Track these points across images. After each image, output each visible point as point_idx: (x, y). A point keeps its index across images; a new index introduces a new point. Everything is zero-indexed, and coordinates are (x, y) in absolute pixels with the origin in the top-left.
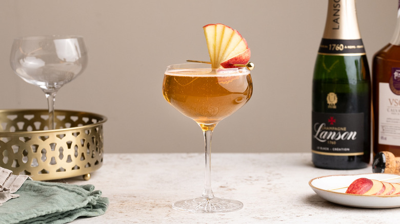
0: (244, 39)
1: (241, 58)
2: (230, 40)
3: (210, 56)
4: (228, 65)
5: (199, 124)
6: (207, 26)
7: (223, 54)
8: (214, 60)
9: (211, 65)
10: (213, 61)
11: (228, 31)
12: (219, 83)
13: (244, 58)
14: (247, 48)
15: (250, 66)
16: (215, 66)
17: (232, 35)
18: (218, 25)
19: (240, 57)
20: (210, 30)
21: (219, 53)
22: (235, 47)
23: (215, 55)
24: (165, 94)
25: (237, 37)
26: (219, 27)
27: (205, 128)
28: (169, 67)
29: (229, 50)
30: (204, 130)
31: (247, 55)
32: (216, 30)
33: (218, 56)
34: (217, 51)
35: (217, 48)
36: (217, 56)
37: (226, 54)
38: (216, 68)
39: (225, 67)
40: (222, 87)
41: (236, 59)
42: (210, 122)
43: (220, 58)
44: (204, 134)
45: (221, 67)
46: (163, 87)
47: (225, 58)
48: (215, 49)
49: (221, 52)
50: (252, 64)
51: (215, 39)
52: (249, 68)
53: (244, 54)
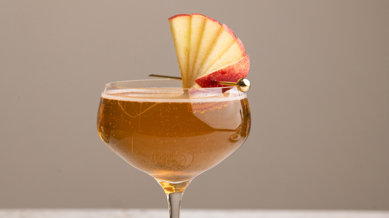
0: (239, 40)
1: (232, 71)
2: (214, 42)
3: (180, 67)
4: (209, 82)
5: (159, 181)
6: (175, 17)
7: (202, 64)
8: (187, 75)
9: (181, 82)
10: (185, 76)
11: (212, 27)
12: (194, 112)
13: (237, 72)
14: (244, 55)
15: (243, 85)
16: (187, 85)
17: (218, 33)
18: (193, 16)
19: (231, 69)
20: (179, 24)
21: (195, 62)
22: (223, 53)
23: (188, 65)
24: (100, 131)
25: (226, 37)
26: (197, 20)
27: (169, 189)
28: (108, 85)
29: (212, 57)
30: (168, 193)
31: (243, 67)
32: (190, 24)
33: (194, 68)
34: (192, 59)
35: (192, 54)
36: (191, 67)
37: (206, 65)
38: (190, 87)
39: (203, 86)
40: (198, 120)
41: (223, 72)
42: (178, 179)
43: (196, 71)
44: (168, 198)
45: (197, 87)
46: (99, 118)
47: (204, 70)
48: (188, 56)
49: (199, 61)
50: (246, 81)
51: (189, 39)
52: (242, 88)
53: (238, 65)
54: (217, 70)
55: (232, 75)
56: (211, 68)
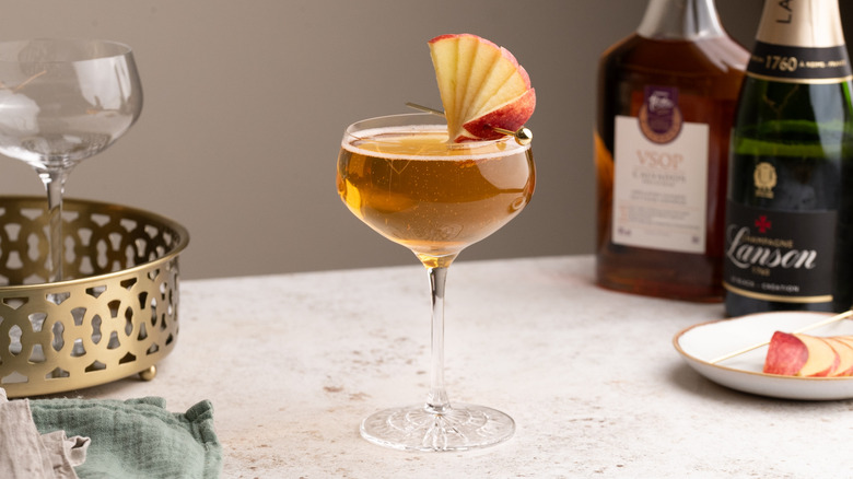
0: (522, 68)
2: (488, 72)
6: (437, 39)
7: (472, 101)
11: (486, 47)
14: (527, 88)
15: (525, 137)
17: (494, 59)
20: (443, 51)
21: (463, 98)
22: (500, 87)
25: (506, 59)
26: (465, 41)
27: (430, 264)
29: (485, 93)
31: (526, 104)
32: (457, 48)
33: (462, 106)
34: (459, 95)
35: (459, 87)
36: (458, 104)
37: (478, 103)
41: (499, 114)
43: (464, 111)
47: (474, 112)
48: (455, 90)
49: (468, 97)
50: (527, 132)
51: (456, 69)
52: (522, 141)
53: (519, 102)
54: (491, 111)
55: (511, 116)
56: (484, 108)
